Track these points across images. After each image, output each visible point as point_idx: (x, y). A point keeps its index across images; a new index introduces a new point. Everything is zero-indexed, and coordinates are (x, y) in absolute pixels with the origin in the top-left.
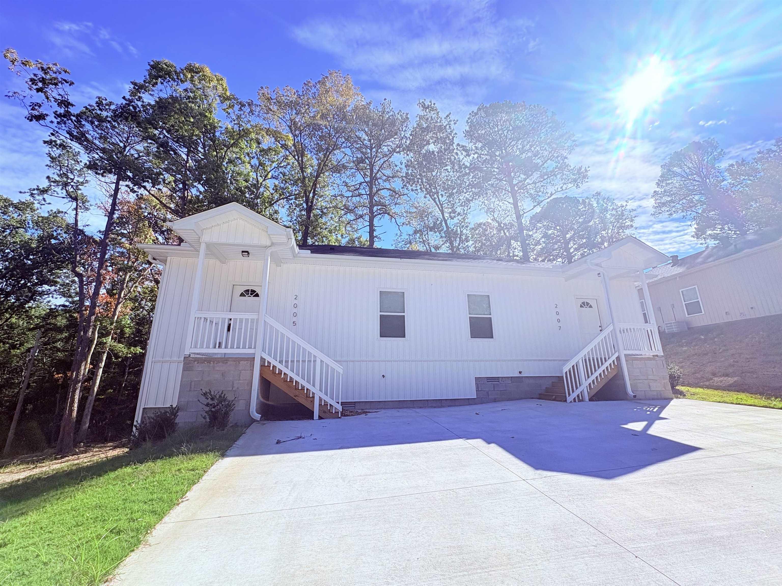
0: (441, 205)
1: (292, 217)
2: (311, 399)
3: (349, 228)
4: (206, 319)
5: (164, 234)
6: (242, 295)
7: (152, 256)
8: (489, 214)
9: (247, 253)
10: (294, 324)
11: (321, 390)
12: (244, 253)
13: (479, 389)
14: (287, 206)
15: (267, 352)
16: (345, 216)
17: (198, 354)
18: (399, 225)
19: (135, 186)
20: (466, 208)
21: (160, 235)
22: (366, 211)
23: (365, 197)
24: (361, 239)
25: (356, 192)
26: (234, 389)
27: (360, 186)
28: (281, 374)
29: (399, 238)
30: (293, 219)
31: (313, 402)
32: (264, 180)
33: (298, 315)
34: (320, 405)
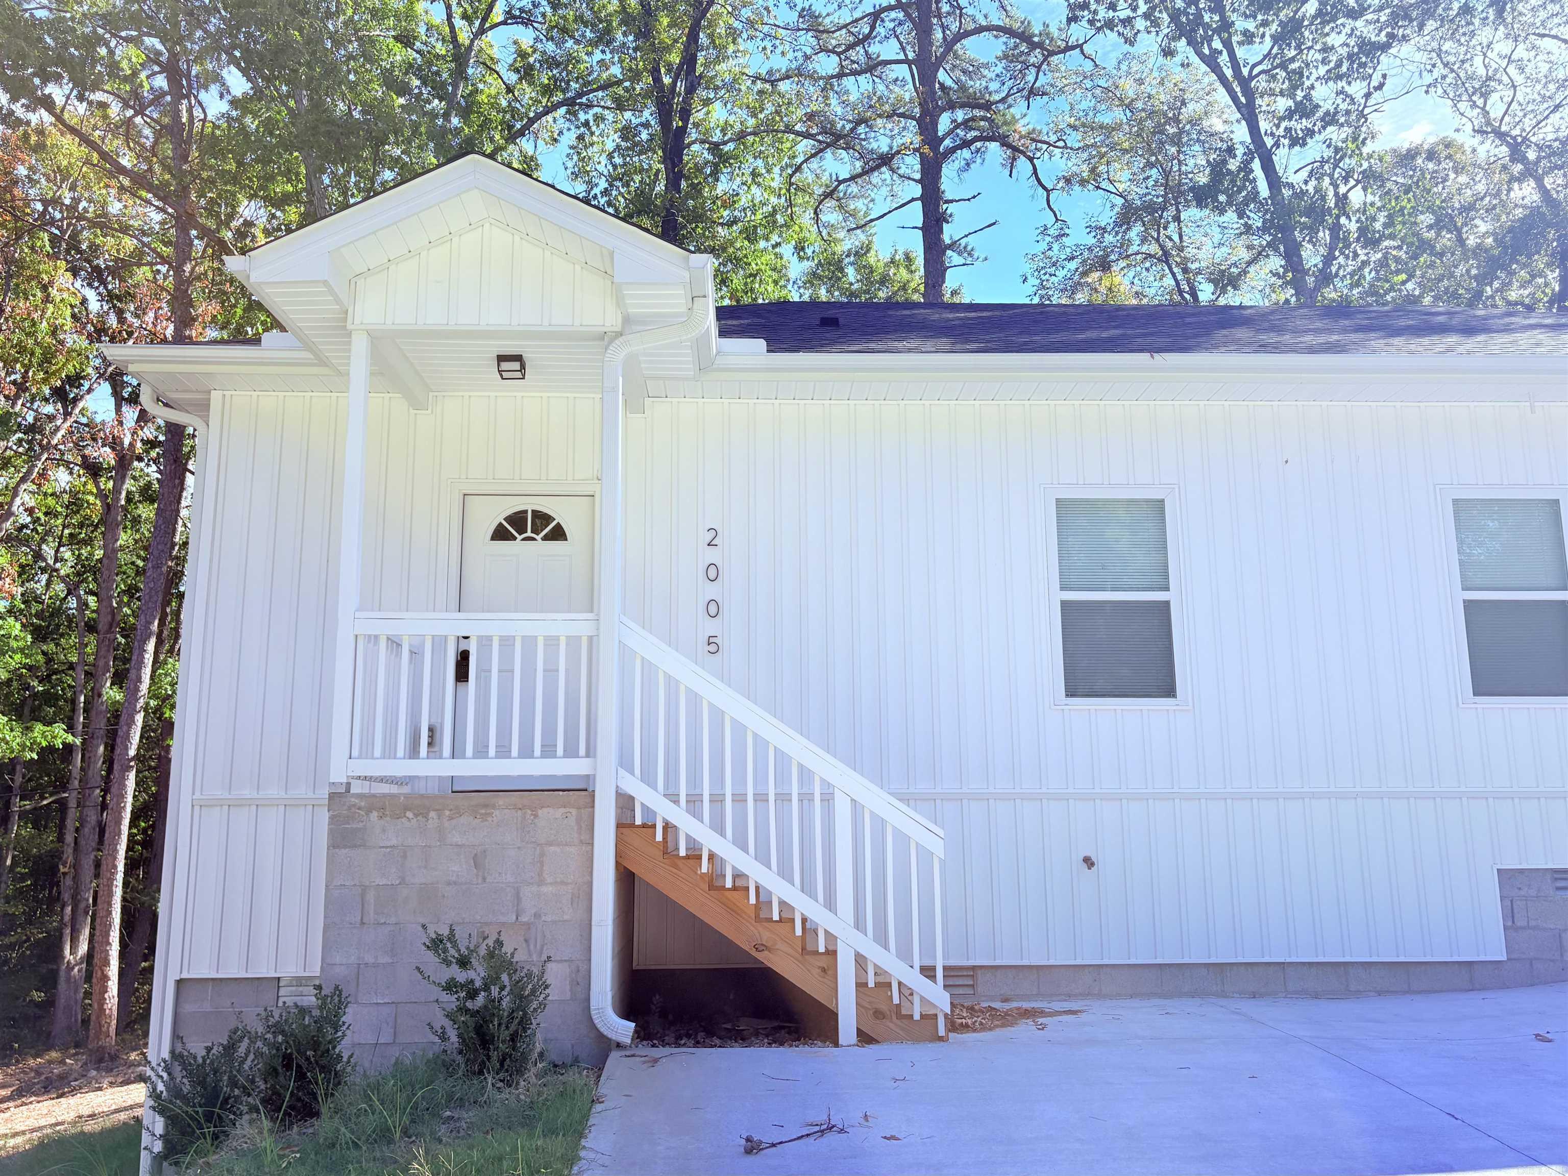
0: (1245, 83)
1: (589, 182)
2: (823, 962)
3: (830, 216)
4: (394, 643)
5: (104, 283)
6: (500, 534)
7: (154, 390)
8: (1463, 106)
9: (516, 365)
10: (713, 648)
11: (859, 925)
12: (505, 366)
13: (1520, 923)
14: (570, 138)
15: (637, 771)
16: (814, 164)
17: (381, 780)
18: (1050, 187)
19: (14, 99)
20: (1357, 89)
21: (90, 285)
22: (910, 135)
23: (902, 71)
24: (871, 259)
25: (858, 54)
26: (524, 919)
27: (873, 28)
28: (699, 857)
29: (1056, 247)
30: (596, 191)
31: (829, 969)
32: (482, 31)
33: (725, 609)
34: (861, 985)
